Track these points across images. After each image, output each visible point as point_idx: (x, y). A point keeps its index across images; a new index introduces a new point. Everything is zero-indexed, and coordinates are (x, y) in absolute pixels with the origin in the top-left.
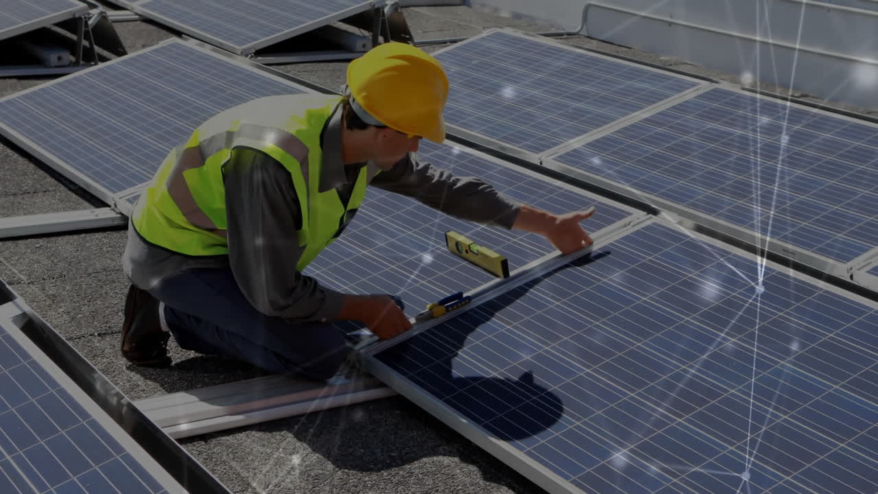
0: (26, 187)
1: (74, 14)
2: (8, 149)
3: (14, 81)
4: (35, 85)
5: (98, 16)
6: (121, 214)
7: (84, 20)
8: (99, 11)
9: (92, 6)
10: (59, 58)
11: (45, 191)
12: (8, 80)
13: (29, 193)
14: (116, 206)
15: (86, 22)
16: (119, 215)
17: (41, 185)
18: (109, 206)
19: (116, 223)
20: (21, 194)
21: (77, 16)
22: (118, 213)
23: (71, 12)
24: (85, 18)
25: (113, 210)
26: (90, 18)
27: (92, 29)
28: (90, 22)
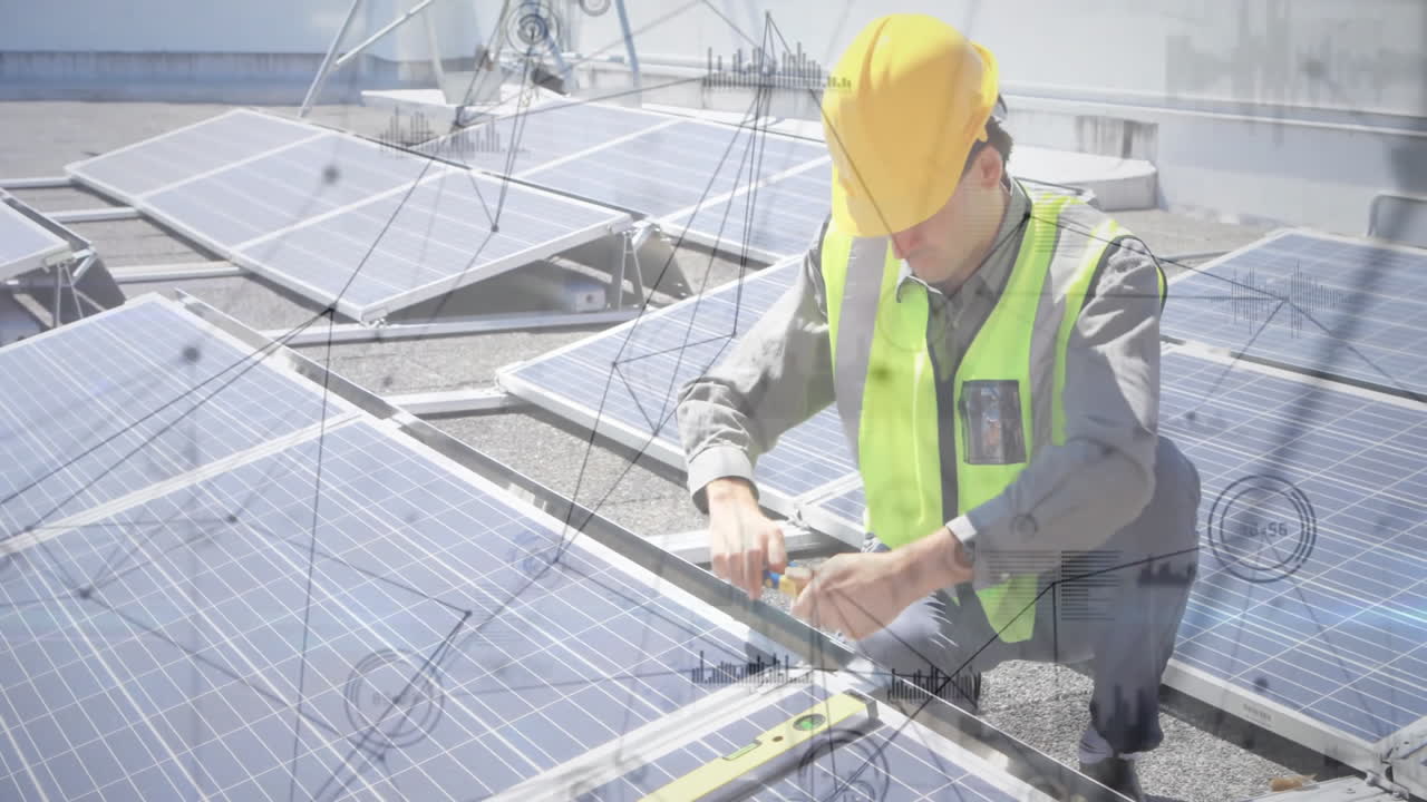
0: (627, 493)
1: (610, 230)
2: (567, 435)
3: (525, 335)
4: (575, 340)
5: (645, 232)
6: (811, 529)
7: (626, 238)
8: (649, 224)
9: (637, 217)
10: (589, 299)
11: (659, 498)
12: (515, 334)
13: (634, 501)
14: (799, 516)
15: (629, 241)
16: (808, 533)
17: (647, 488)
18: (786, 518)
19: (806, 545)
20: (623, 503)
21: (615, 231)
22: (805, 529)
23: (605, 226)
24: (628, 234)
25: (794, 523)
26: (634, 235)
27: (638, 254)
28: (635, 241)
